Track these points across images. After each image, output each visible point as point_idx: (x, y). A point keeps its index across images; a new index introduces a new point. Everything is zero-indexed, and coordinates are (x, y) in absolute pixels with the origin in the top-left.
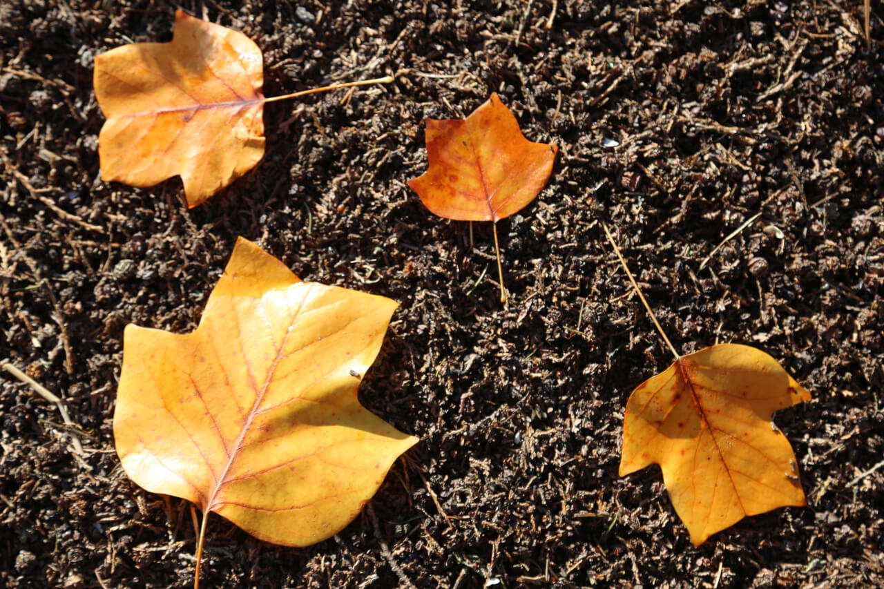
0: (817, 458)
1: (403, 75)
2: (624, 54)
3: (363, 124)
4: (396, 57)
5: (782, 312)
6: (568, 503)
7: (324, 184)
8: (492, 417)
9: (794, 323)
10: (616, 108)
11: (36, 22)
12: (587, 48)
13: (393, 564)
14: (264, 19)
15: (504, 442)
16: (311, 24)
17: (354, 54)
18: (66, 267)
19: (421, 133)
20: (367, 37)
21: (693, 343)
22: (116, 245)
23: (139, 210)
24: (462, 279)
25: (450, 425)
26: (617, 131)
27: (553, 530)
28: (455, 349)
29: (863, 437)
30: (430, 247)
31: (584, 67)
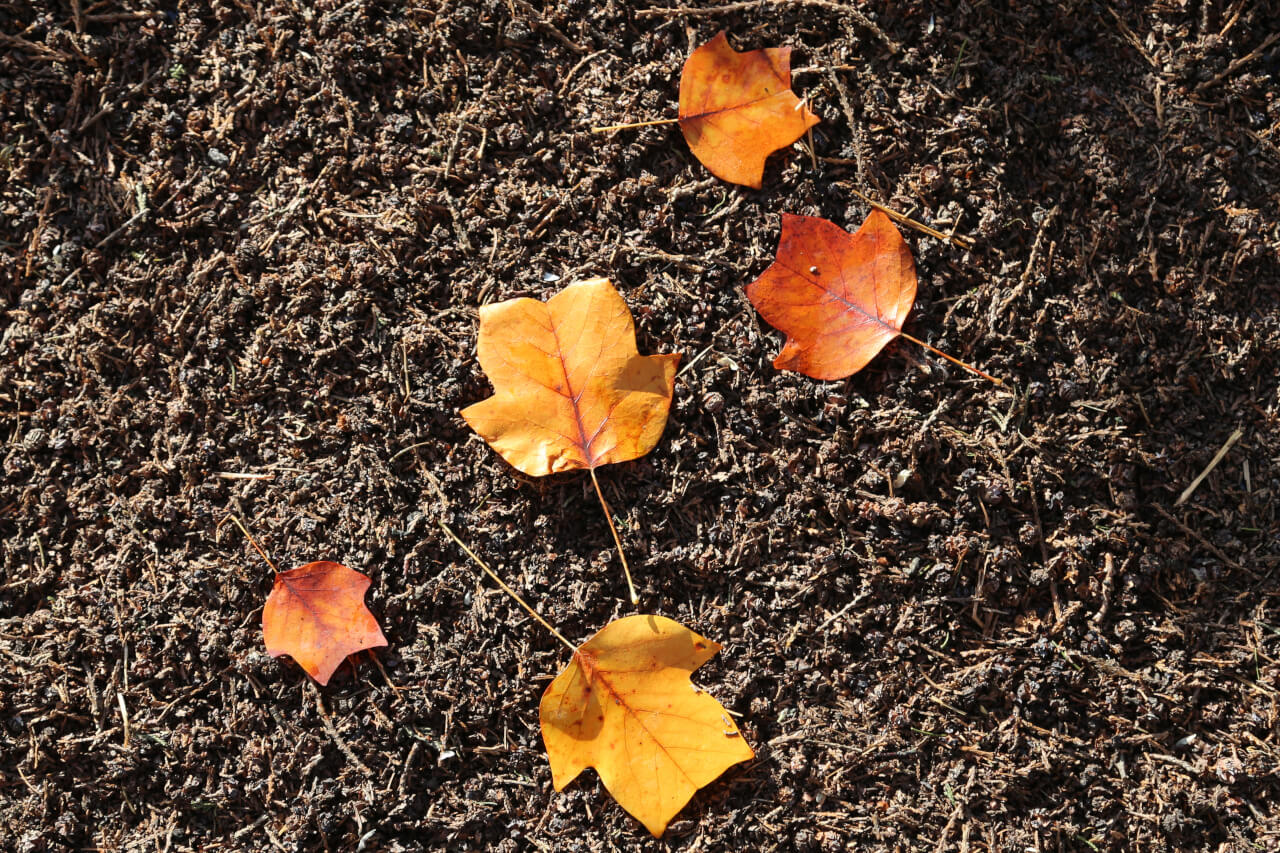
0: (784, 602)
1: (326, 215)
2: (560, 182)
3: (285, 270)
4: (318, 197)
5: (741, 450)
6: (525, 666)
7: (247, 336)
8: (439, 577)
9: (754, 460)
10: (555, 239)
12: (521, 177)
13: (339, 742)
14: (173, 164)
15: (453, 604)
16: (225, 166)
17: (273, 195)
19: (347, 275)
20: (286, 177)
22: (25, 413)
23: (48, 374)
24: (400, 431)
25: (395, 588)
26: (557, 263)
27: (510, 695)
28: (396, 506)
29: (832, 576)
30: (364, 398)
31: (518, 197)
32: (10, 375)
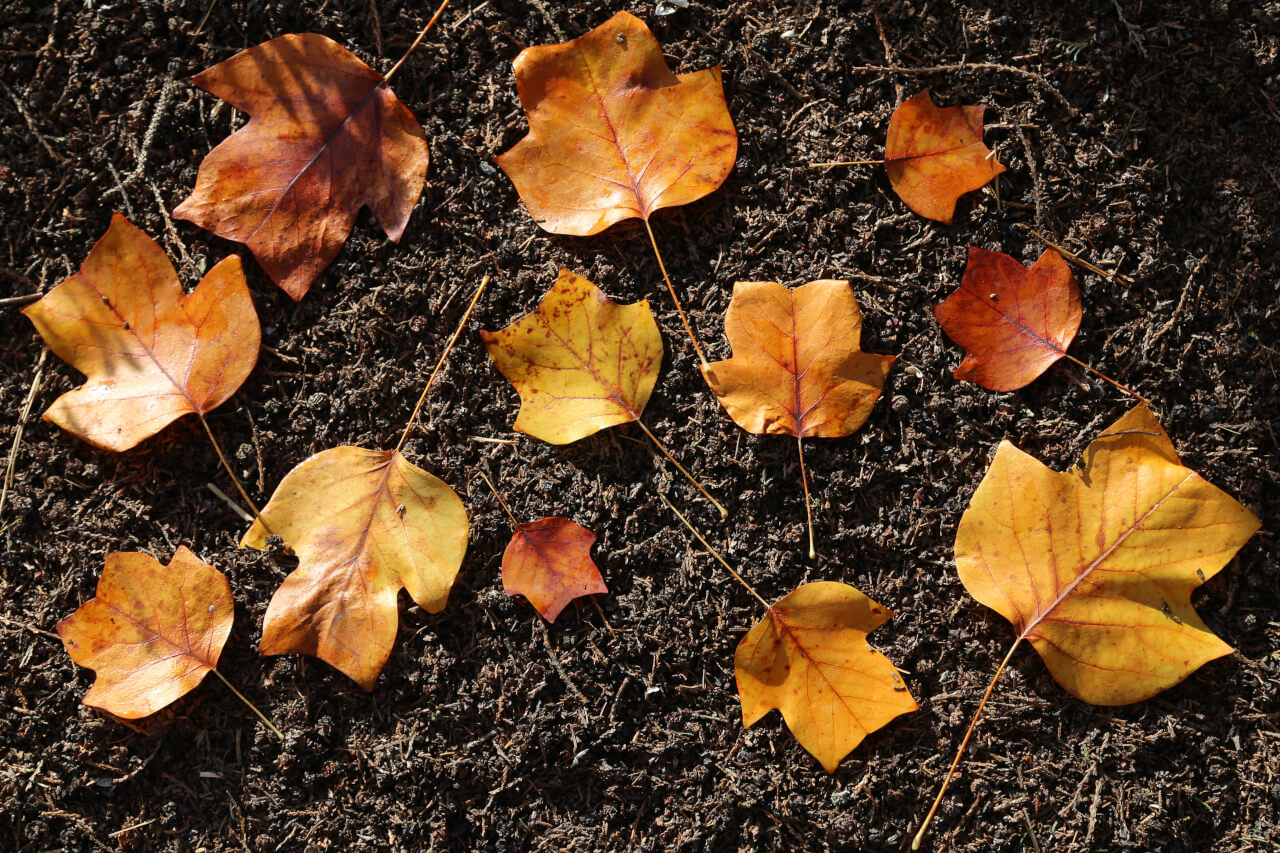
2: (779, 209)
3: (539, 268)
5: (922, 446)
6: (724, 618)
8: (655, 538)
9: (932, 455)
10: (771, 256)
12: (746, 202)
13: (561, 673)
14: (450, 172)
15: (665, 561)
16: (494, 176)
21: (840, 473)
22: (310, 375)
23: (331, 343)
25: (617, 545)
27: (710, 643)
28: (622, 475)
31: (743, 219)
32: (299, 342)
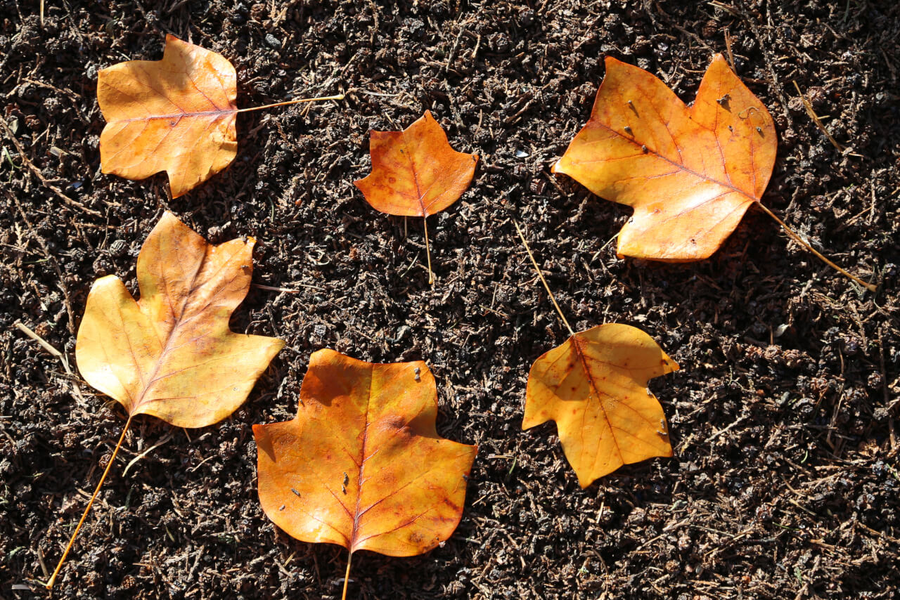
0: (682, 418)
1: (352, 92)
2: (534, 81)
3: (318, 133)
4: (347, 78)
5: (659, 298)
7: (285, 181)
9: (668, 307)
10: (527, 125)
11: (51, 40)
12: (505, 75)
14: (238, 43)
16: (277, 48)
17: (312, 74)
18: (70, 244)
19: (366, 142)
20: (323, 60)
21: (585, 322)
22: (112, 227)
23: (131, 199)
24: (397, 264)
26: (528, 144)
29: (720, 401)
30: (371, 236)
31: (502, 91)
32: (102, 196)
